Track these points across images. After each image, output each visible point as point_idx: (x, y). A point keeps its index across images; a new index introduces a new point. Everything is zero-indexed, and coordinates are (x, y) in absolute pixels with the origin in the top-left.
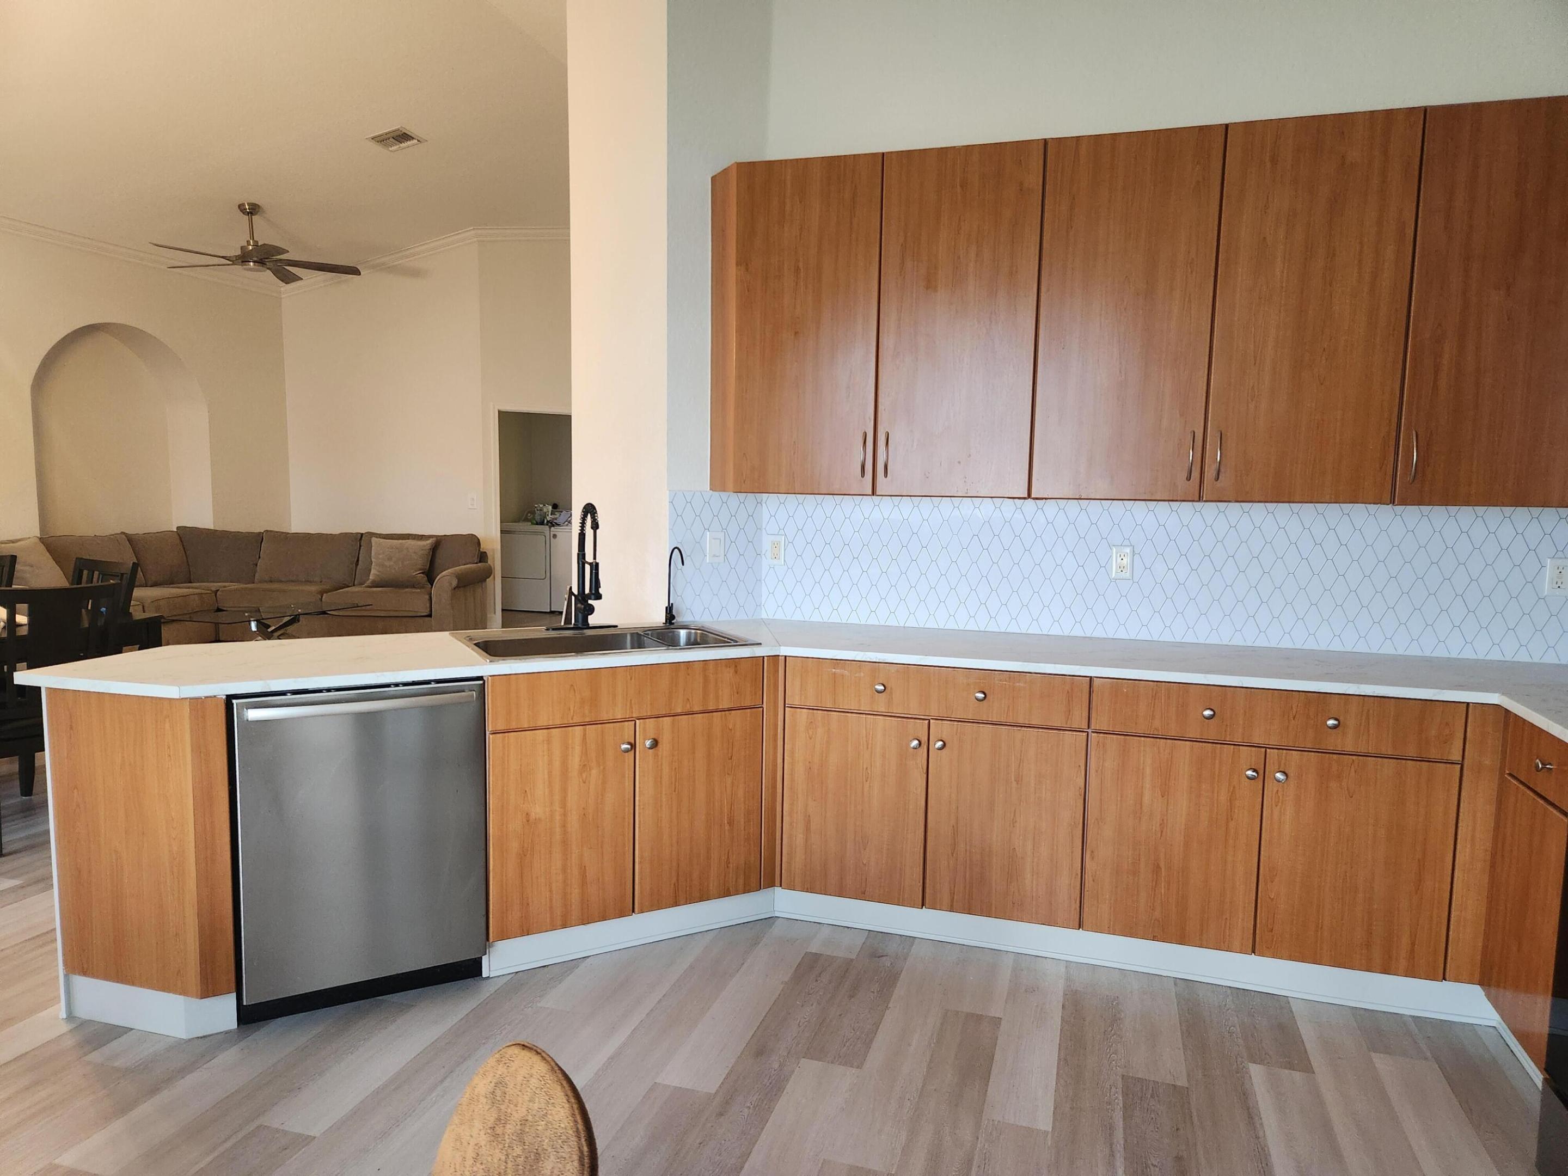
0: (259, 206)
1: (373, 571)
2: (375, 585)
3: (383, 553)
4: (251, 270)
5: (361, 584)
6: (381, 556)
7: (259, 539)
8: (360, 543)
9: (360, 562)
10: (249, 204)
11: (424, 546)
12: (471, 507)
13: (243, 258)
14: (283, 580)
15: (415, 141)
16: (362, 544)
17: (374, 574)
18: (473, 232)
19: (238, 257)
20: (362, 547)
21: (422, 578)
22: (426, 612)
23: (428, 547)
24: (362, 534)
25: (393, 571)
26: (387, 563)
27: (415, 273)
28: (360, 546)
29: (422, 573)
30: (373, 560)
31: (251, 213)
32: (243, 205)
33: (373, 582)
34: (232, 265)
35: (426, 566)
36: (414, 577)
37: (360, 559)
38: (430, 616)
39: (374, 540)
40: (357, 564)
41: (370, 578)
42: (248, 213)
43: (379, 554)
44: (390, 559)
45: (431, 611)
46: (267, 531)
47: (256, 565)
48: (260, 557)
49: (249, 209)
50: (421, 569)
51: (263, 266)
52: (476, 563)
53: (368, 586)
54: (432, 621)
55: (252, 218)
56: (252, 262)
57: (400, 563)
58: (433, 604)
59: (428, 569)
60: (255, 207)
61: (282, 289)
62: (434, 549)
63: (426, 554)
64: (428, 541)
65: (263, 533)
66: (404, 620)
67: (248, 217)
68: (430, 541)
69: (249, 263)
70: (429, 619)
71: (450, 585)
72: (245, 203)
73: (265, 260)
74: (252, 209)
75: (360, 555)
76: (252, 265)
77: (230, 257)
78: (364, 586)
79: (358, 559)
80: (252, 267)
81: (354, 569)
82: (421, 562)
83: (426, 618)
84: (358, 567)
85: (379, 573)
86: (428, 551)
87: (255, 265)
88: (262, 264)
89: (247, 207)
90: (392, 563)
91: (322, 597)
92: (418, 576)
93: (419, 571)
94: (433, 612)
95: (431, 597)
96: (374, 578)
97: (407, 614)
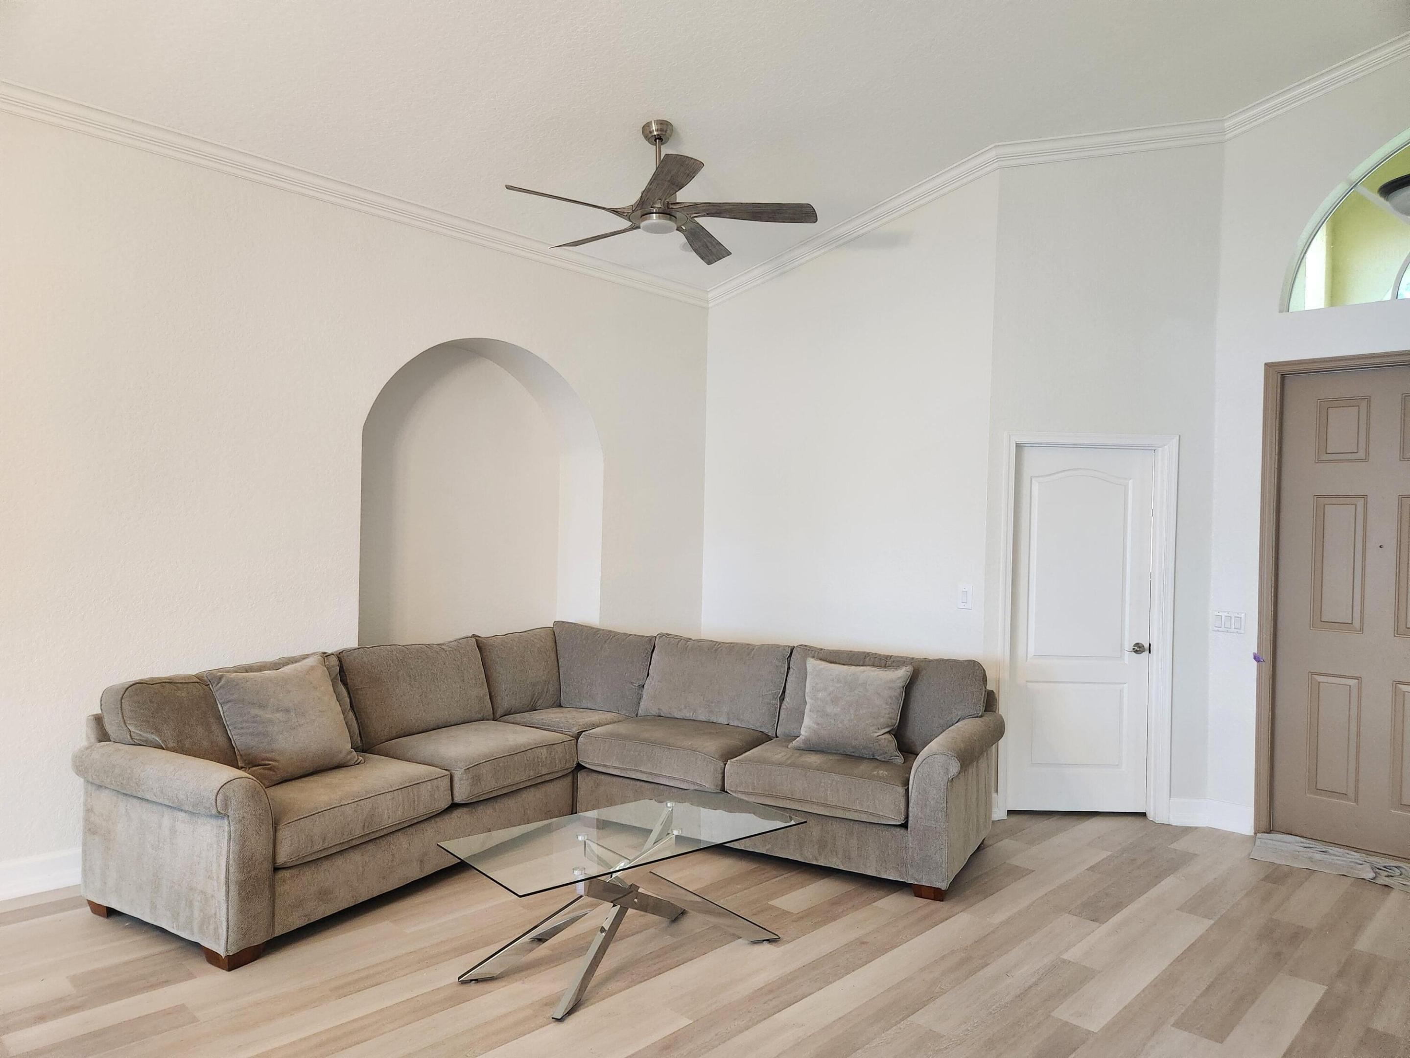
0: (670, 124)
1: (807, 721)
2: (811, 748)
3: (825, 689)
4: (655, 229)
5: (787, 742)
6: (820, 695)
7: (650, 645)
8: (788, 664)
9: (787, 697)
10: (657, 123)
11: (892, 681)
14: (676, 715)
16: (791, 666)
17: (808, 727)
18: (993, 153)
20: (791, 670)
21: (889, 743)
22: (900, 820)
23: (900, 684)
24: (792, 648)
25: (840, 725)
26: (830, 709)
28: (789, 668)
29: (889, 732)
30: (807, 697)
31: (661, 139)
32: (650, 124)
33: (807, 741)
35: (896, 720)
36: (877, 740)
37: (787, 691)
38: (905, 826)
39: (811, 661)
40: (782, 698)
41: (803, 732)
42: (655, 138)
43: (819, 691)
44: (835, 701)
45: (907, 817)
46: (661, 635)
47: (643, 686)
48: (648, 676)
49: (657, 130)
50: (888, 726)
51: (670, 220)
52: (981, 716)
53: (798, 749)
54: (910, 837)
55: (662, 146)
56: (656, 213)
57: (852, 712)
58: (911, 805)
59: (898, 726)
60: (667, 125)
61: (710, 295)
62: (909, 688)
63: (894, 698)
64: (899, 671)
65: (656, 637)
66: (856, 826)
67: (655, 147)
68: (901, 674)
69: (651, 215)
70: (902, 831)
71: (947, 773)
72: (652, 122)
73: (671, 206)
74: (661, 130)
75: (787, 686)
76: (655, 218)
77: (622, 210)
78: (791, 745)
79: (784, 692)
80: (654, 221)
81: (776, 708)
82: (888, 713)
83: (898, 829)
84: (783, 706)
85: (816, 726)
86: (898, 691)
87: (659, 218)
88: (668, 216)
89: (654, 128)
90: (837, 710)
91: (725, 764)
92: (881, 739)
93: (884, 728)
94: (910, 818)
95: (907, 790)
96: (807, 734)
97: (864, 818)
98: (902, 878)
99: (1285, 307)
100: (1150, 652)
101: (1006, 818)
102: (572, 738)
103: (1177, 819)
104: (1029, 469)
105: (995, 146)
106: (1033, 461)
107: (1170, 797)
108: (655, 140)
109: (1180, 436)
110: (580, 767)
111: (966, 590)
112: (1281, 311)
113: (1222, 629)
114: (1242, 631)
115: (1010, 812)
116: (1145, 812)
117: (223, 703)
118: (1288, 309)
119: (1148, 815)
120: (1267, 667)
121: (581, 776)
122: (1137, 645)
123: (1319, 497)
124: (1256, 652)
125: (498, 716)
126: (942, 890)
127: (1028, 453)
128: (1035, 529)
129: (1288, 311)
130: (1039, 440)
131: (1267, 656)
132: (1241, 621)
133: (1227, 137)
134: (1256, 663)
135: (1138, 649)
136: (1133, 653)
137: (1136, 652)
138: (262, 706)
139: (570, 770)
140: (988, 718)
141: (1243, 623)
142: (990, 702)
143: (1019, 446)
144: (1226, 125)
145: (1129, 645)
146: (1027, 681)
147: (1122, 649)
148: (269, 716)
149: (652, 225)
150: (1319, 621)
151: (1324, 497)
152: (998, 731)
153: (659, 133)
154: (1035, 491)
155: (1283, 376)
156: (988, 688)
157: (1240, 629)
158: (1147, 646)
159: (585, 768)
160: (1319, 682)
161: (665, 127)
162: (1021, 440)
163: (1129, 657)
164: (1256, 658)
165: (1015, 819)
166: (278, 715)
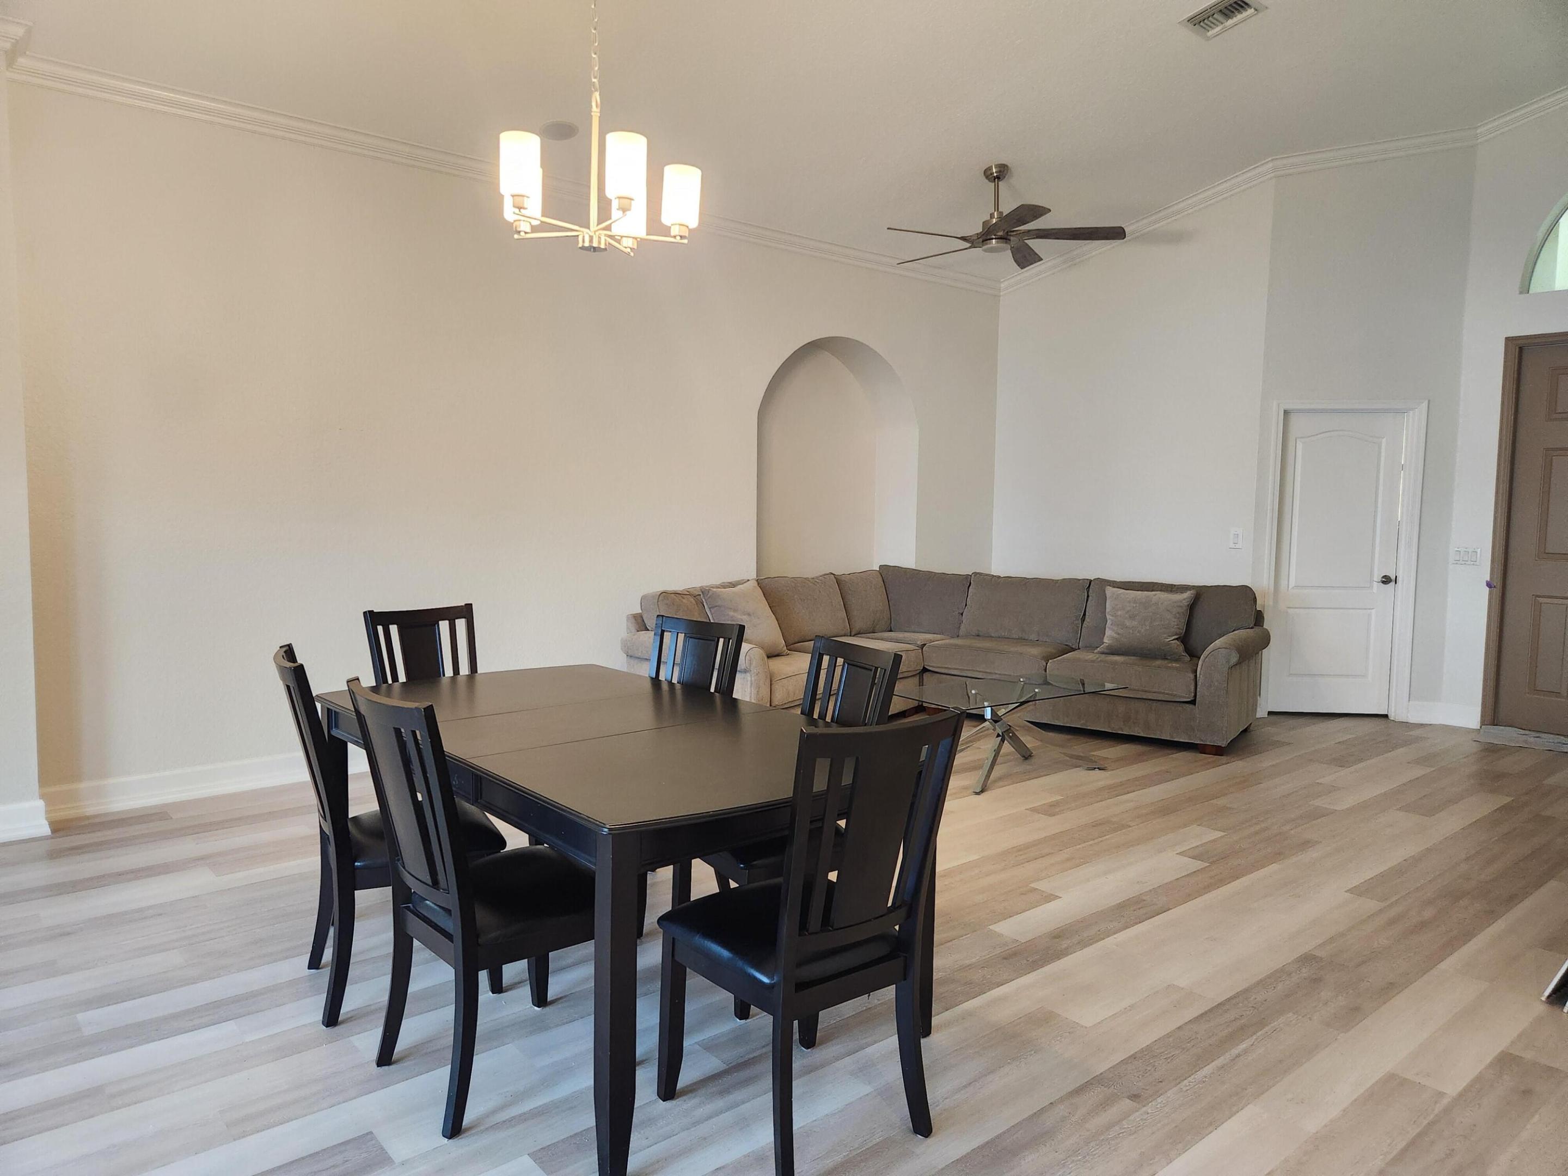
0: (1007, 166)
1: (1108, 632)
2: (1112, 651)
3: (1123, 608)
4: (992, 250)
5: (1091, 648)
6: (1119, 613)
7: (966, 582)
8: (1088, 593)
9: (1087, 617)
10: (997, 166)
11: (1179, 603)
12: (1232, 545)
13: (984, 238)
14: (993, 635)
15: (1252, 10)
16: (1091, 594)
17: (1109, 637)
18: (1270, 165)
19: (979, 236)
20: (1090, 598)
21: (1178, 647)
22: (1190, 698)
23: (1186, 603)
24: (1091, 581)
25: (1137, 634)
26: (1128, 623)
27: (1176, 238)
28: (1088, 596)
29: (1177, 639)
30: (1108, 617)
31: (998, 177)
32: (990, 168)
33: (1109, 647)
34: (970, 248)
35: (1183, 630)
36: (1168, 643)
37: (1087, 614)
38: (1193, 702)
39: (1110, 591)
40: (1083, 620)
41: (1106, 640)
42: (995, 178)
43: (1117, 610)
44: (1132, 617)
45: (1195, 696)
46: (975, 574)
47: (962, 614)
48: (966, 605)
49: (996, 172)
50: (1176, 634)
51: (1006, 243)
52: (1252, 628)
53: (1103, 653)
54: (1196, 710)
55: (1000, 183)
56: (995, 239)
57: (1147, 623)
58: (1198, 687)
59: (1184, 634)
60: (1004, 167)
61: (1002, 285)
62: (1193, 607)
63: (1182, 614)
64: (1185, 594)
65: (971, 576)
66: (1155, 704)
67: (994, 184)
68: (1187, 595)
69: (991, 241)
70: (1191, 706)
71: (1228, 662)
72: (992, 166)
73: (1010, 234)
74: (1000, 171)
75: (1087, 610)
76: (994, 243)
77: (969, 238)
78: (1096, 651)
79: (1084, 614)
80: (994, 246)
81: (1078, 627)
82: (1176, 624)
83: (1187, 705)
84: (1084, 625)
85: (1117, 636)
86: (1185, 608)
87: (997, 242)
88: (1005, 240)
89: (994, 171)
90: (1135, 623)
91: (1047, 664)
92: (1171, 644)
93: (1174, 636)
94: (1197, 697)
95: (1196, 676)
96: (1110, 642)
97: (1161, 697)
98: (1190, 740)
99: (1525, 288)
100: (1396, 583)
101: (1267, 716)
102: (917, 648)
103: (1413, 719)
104: (1294, 431)
105: (1272, 160)
106: (1297, 423)
107: (1409, 700)
108: (995, 180)
109: (1429, 401)
110: (925, 670)
111: (1236, 533)
112: (1521, 293)
113: (1461, 562)
114: (1478, 563)
115: (1270, 713)
116: (1386, 713)
117: (711, 608)
118: (1528, 291)
119: (1389, 716)
120: (1497, 592)
121: (926, 676)
122: (1385, 577)
123: (1547, 449)
124: (1489, 580)
125: (853, 633)
126: (1222, 747)
127: (1293, 418)
128: (1298, 478)
129: (1528, 293)
130: (1303, 407)
131: (1498, 583)
132: (1477, 555)
133: (1479, 140)
134: (1488, 589)
135: (1386, 580)
136: (1381, 583)
137: (1383, 582)
138: (735, 611)
139: (918, 672)
140: (1257, 629)
141: (1478, 556)
142: (1259, 618)
143: (1286, 413)
144: (1478, 131)
145: (1377, 577)
146: (1289, 608)
147: (1371, 581)
148: (739, 617)
149: (992, 247)
150: (1544, 554)
151: (1553, 449)
152: (1265, 640)
153: (998, 174)
154: (1299, 450)
155: (1521, 349)
156: (1258, 609)
157: (1476, 562)
158: (1393, 578)
159: (929, 671)
160: (1541, 603)
161: (1002, 169)
162: (1288, 407)
163: (1377, 587)
164: (1489, 585)
165: (1273, 718)
166: (745, 617)
